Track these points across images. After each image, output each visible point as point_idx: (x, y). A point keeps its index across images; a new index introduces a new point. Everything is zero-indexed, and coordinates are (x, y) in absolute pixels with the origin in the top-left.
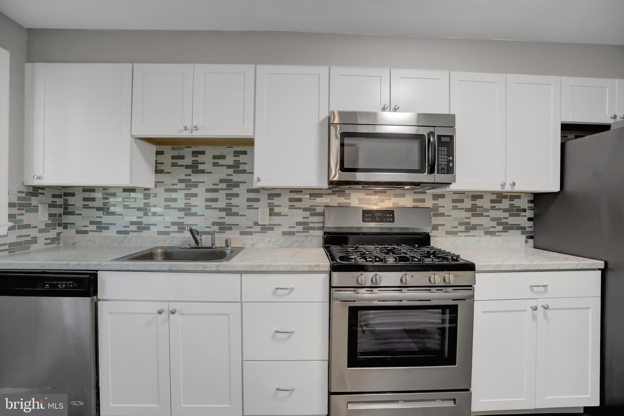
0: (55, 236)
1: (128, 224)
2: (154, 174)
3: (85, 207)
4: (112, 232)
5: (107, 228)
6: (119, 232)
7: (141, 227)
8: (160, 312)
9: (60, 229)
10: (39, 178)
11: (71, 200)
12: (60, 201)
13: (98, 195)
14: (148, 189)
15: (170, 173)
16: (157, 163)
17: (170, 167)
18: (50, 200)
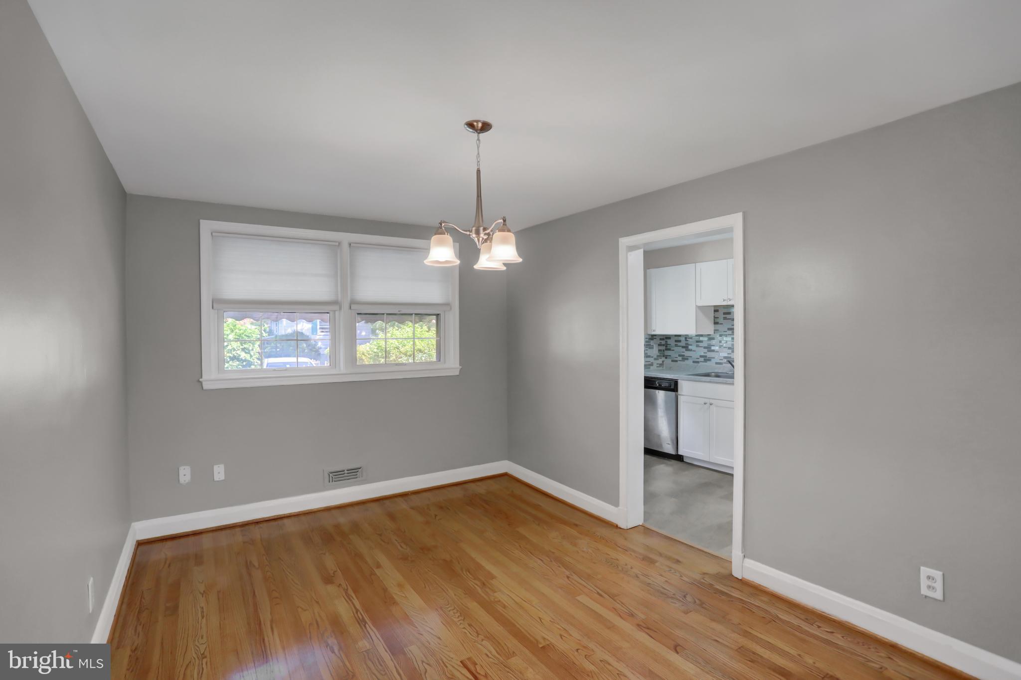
0: (661, 362)
1: (699, 357)
2: (713, 325)
3: (676, 346)
4: (689, 362)
5: (687, 359)
6: (694, 362)
7: (707, 359)
8: (705, 404)
9: (663, 359)
10: (654, 331)
11: (669, 341)
12: (663, 342)
13: (683, 339)
14: (710, 335)
15: (722, 324)
16: (715, 318)
17: (722, 320)
18: (659, 342)
